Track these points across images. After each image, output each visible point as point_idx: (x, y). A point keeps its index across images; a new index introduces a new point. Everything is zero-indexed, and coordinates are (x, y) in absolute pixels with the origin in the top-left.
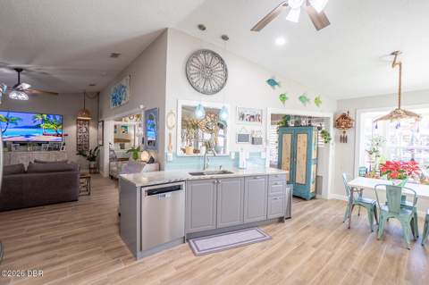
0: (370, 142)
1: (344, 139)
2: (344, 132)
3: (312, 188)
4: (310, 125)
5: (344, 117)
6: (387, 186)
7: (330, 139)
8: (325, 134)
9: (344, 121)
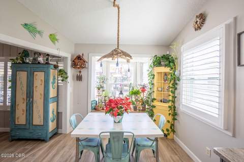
0: (98, 80)
1: (79, 78)
2: (80, 72)
3: (52, 126)
4: (47, 63)
5: (79, 58)
6: (110, 133)
7: (67, 78)
8: (62, 73)
9: (79, 62)
